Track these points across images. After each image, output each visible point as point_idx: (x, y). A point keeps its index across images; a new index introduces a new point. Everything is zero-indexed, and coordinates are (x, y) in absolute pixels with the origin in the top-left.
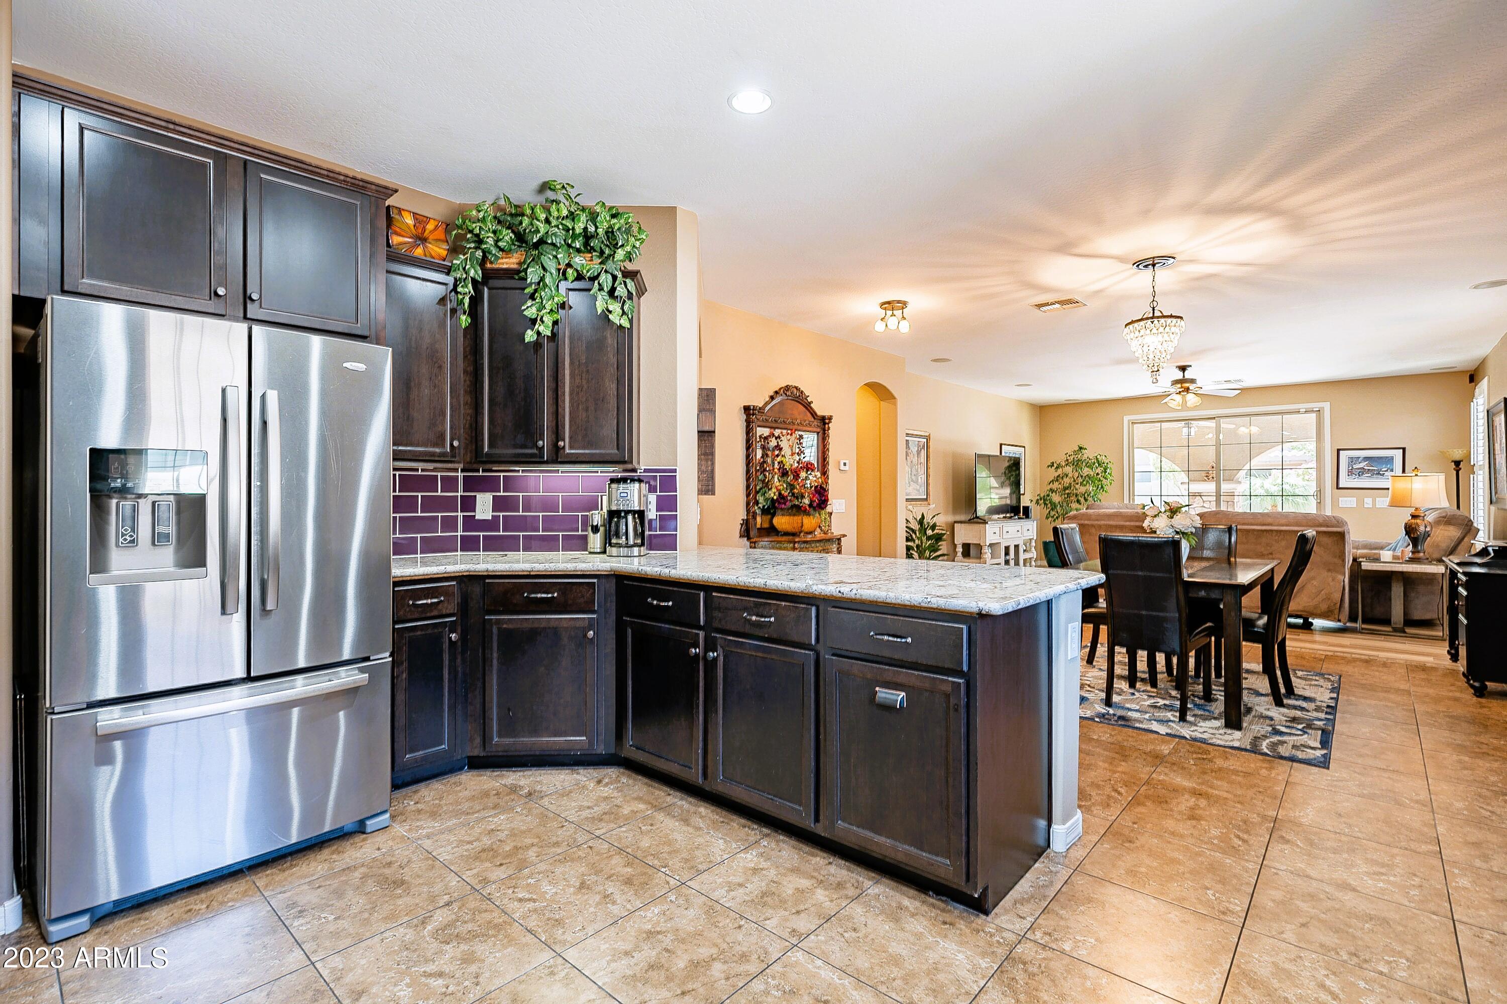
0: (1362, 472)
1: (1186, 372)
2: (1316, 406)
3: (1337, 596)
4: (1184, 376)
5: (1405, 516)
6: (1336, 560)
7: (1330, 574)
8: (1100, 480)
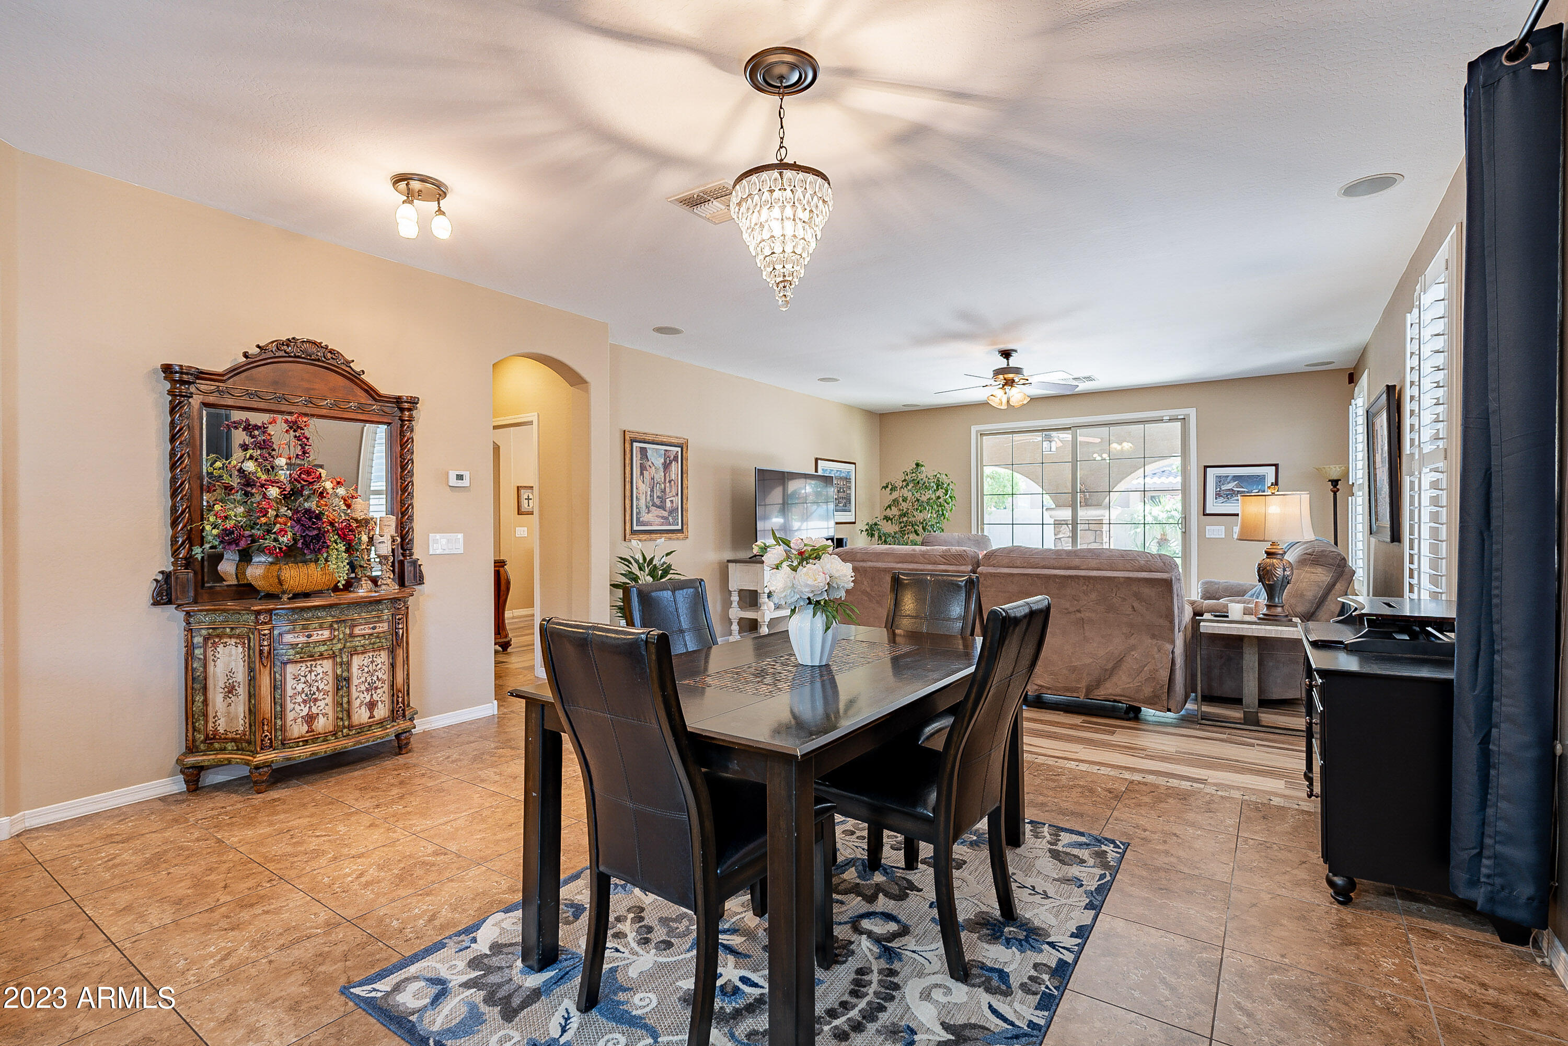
0: (1231, 494)
1: (1011, 359)
2: (1180, 413)
3: (1164, 675)
4: (1008, 365)
5: (1258, 554)
6: (1162, 622)
7: (1155, 641)
8: (941, 506)
